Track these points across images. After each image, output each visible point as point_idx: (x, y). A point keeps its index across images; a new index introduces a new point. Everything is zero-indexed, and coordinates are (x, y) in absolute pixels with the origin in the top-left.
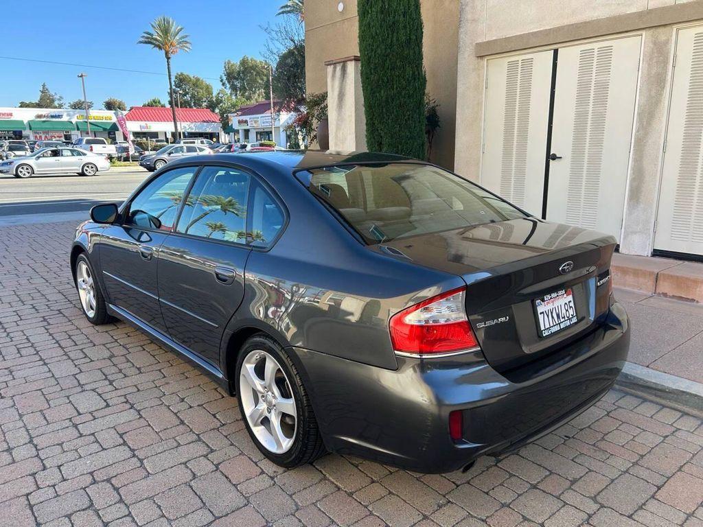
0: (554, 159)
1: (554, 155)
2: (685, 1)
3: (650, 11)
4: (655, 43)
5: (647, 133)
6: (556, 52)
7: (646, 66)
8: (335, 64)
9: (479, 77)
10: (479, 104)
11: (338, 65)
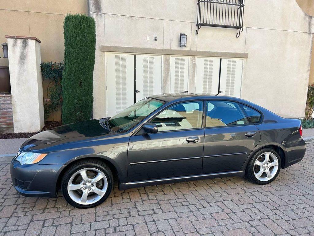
1: (137, 91)
2: (173, 49)
3: (165, 50)
4: (166, 59)
5: (165, 85)
6: (135, 56)
7: (164, 65)
8: (16, 38)
9: (103, 59)
10: (104, 70)
11: (19, 39)
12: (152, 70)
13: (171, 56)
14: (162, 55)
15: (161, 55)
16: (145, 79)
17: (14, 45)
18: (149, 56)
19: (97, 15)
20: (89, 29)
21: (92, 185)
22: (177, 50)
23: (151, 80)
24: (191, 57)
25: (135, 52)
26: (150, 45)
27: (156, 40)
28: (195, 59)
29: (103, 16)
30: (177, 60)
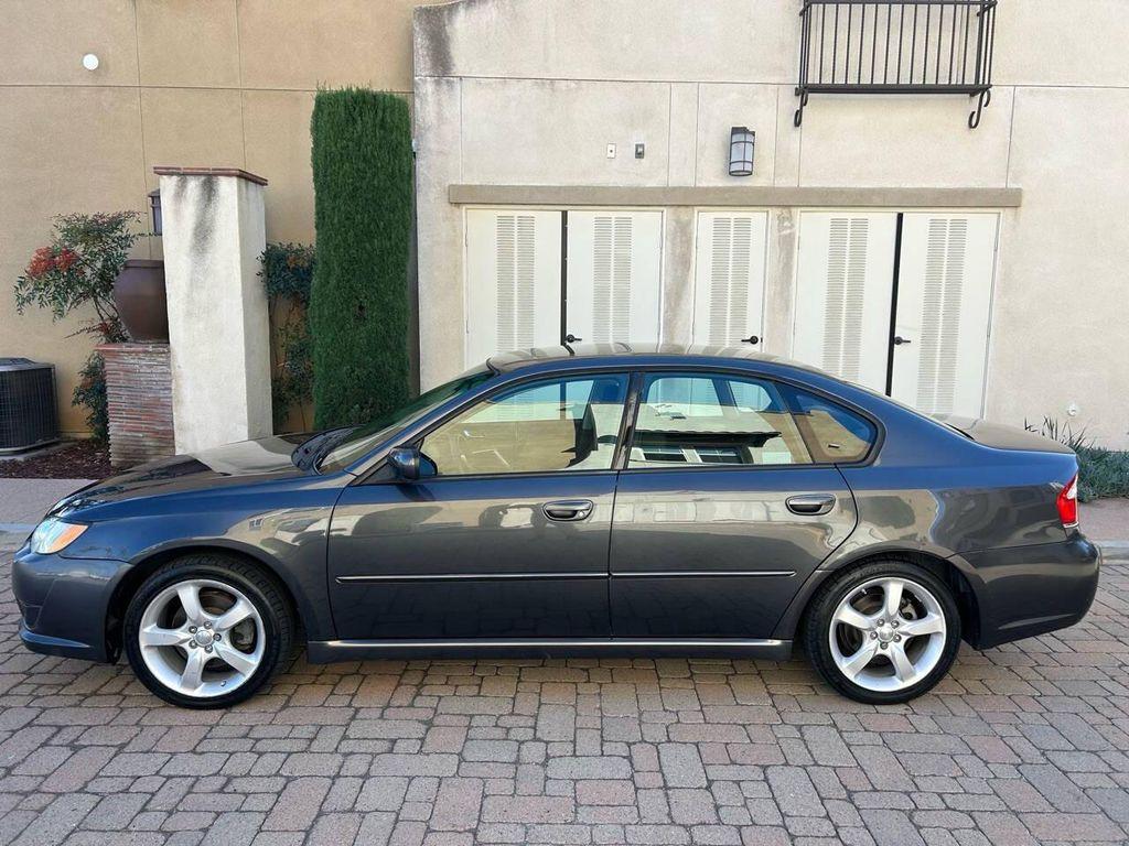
0: (570, 341)
1: (571, 336)
2: (704, 184)
3: (674, 189)
4: (678, 222)
5: (675, 315)
6: (565, 214)
7: (669, 244)
8: (183, 175)
9: (455, 231)
10: (457, 266)
11: (192, 177)
12: (624, 266)
13: (696, 209)
14: (665, 209)
15: (660, 209)
16: (600, 295)
17: (180, 194)
18: (613, 215)
19: (438, 83)
20: (382, 132)
21: (218, 637)
22: (718, 189)
23: (623, 301)
24: (777, 211)
25: (565, 200)
26: (620, 173)
27: (639, 155)
28: (790, 219)
29: (458, 86)
30: (720, 225)
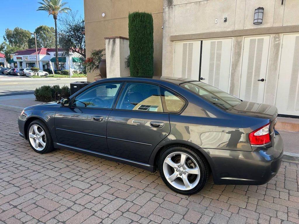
0: (202, 79)
1: (202, 78)
2: (247, 28)
3: (236, 31)
4: (237, 41)
5: (235, 72)
6: (202, 42)
7: (234, 49)
9: (172, 48)
10: (172, 58)
11: (111, 39)
12: (219, 55)
13: (244, 37)
14: (233, 38)
15: (231, 38)
16: (211, 65)
17: (109, 42)
18: (216, 41)
19: (169, 8)
22: (251, 29)
23: (218, 66)
24: (274, 35)
25: (201, 37)
26: (220, 27)
27: (225, 21)
28: (279, 37)
29: (174, 8)
30: (252, 41)
